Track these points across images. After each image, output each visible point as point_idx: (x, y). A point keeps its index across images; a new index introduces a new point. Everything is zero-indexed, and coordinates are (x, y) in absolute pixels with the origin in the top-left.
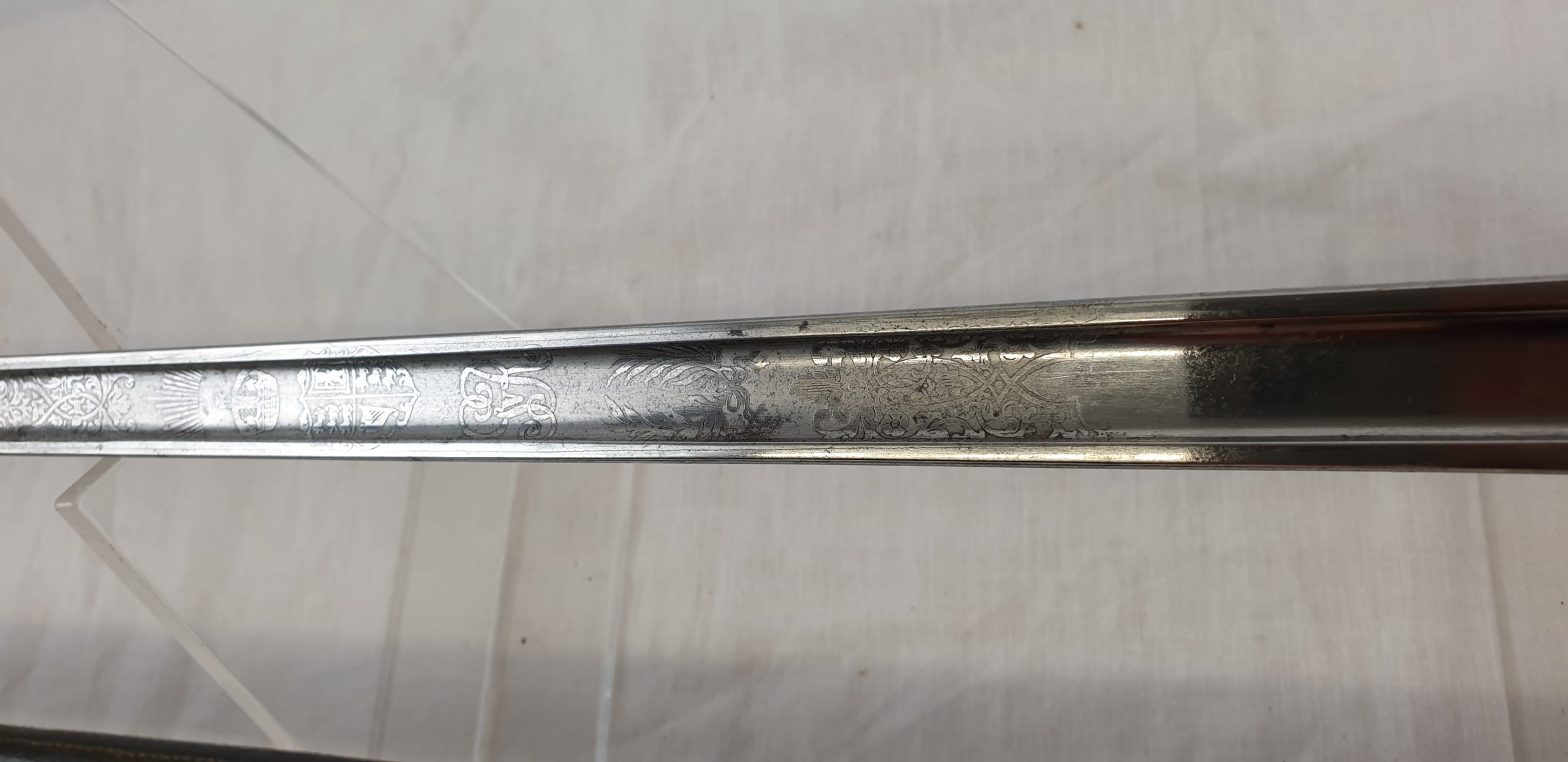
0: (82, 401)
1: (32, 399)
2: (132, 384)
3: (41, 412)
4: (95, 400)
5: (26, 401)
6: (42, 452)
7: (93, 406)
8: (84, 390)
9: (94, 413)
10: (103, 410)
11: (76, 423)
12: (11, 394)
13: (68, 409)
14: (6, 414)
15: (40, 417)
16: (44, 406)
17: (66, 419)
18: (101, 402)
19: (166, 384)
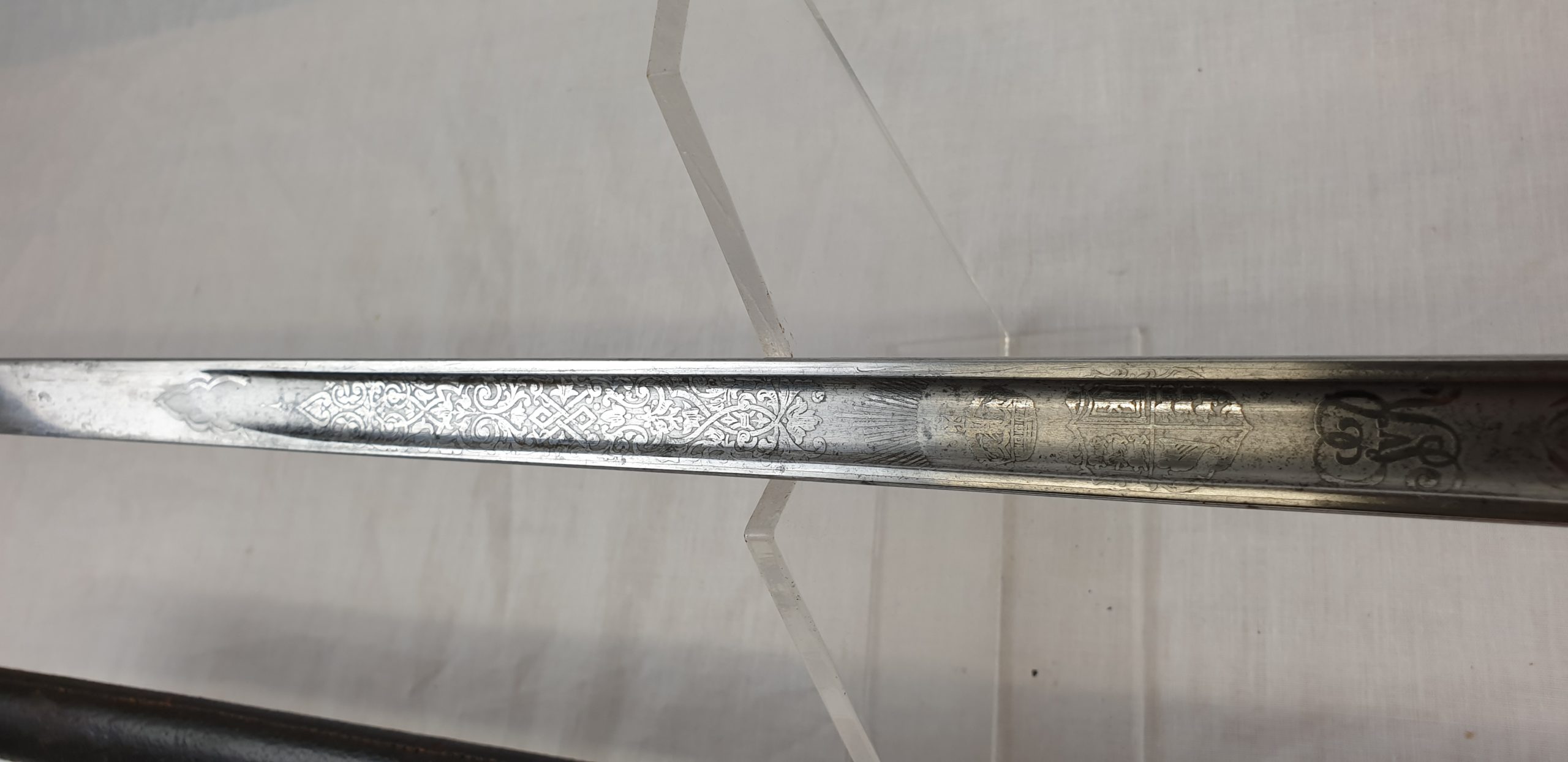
0: (752, 414)
1: (682, 408)
2: (821, 398)
3: (695, 424)
4: (770, 415)
5: (674, 411)
6: (701, 469)
7: (766, 421)
8: (754, 402)
9: (768, 428)
10: (780, 425)
11: (741, 441)
12: (655, 402)
13: (732, 422)
14: (648, 425)
15: (693, 430)
16: (699, 418)
17: (728, 433)
18: (777, 416)
19: (871, 400)
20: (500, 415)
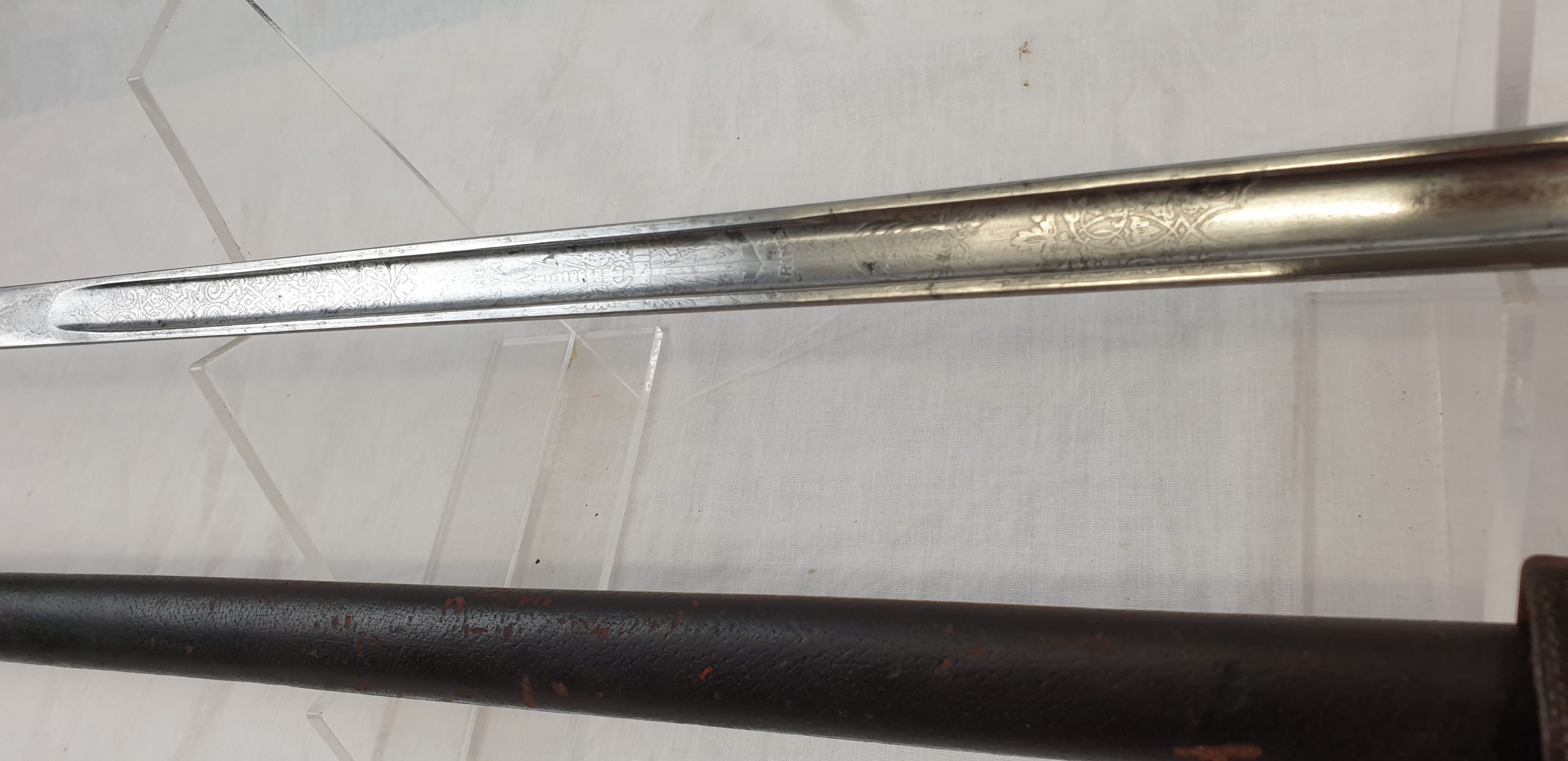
20: (221, 303)
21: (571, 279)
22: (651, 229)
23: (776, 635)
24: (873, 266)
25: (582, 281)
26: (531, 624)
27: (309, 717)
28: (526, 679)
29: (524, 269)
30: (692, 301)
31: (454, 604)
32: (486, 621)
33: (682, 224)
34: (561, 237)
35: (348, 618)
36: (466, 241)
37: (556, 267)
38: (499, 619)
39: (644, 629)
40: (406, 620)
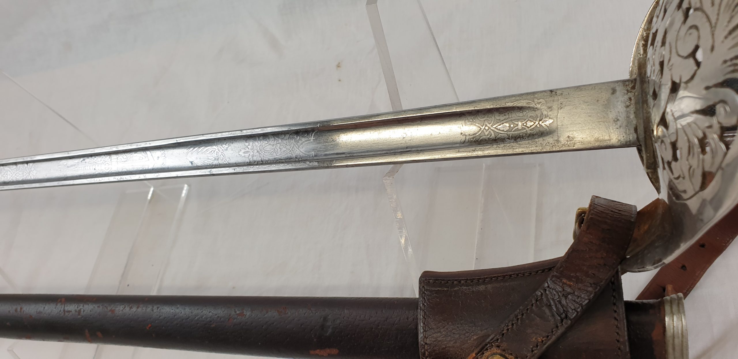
21: (91, 169)
22: (116, 148)
23: (173, 311)
24: (193, 163)
25: (94, 169)
26: (88, 309)
27: (8, 350)
28: (87, 331)
29: (75, 165)
30: (130, 177)
31: (61, 301)
32: (72, 308)
33: (127, 146)
34: (86, 152)
35: (21, 308)
36: (54, 154)
37: (85, 164)
38: (76, 306)
39: (127, 309)
40: (43, 308)
